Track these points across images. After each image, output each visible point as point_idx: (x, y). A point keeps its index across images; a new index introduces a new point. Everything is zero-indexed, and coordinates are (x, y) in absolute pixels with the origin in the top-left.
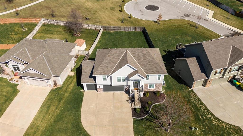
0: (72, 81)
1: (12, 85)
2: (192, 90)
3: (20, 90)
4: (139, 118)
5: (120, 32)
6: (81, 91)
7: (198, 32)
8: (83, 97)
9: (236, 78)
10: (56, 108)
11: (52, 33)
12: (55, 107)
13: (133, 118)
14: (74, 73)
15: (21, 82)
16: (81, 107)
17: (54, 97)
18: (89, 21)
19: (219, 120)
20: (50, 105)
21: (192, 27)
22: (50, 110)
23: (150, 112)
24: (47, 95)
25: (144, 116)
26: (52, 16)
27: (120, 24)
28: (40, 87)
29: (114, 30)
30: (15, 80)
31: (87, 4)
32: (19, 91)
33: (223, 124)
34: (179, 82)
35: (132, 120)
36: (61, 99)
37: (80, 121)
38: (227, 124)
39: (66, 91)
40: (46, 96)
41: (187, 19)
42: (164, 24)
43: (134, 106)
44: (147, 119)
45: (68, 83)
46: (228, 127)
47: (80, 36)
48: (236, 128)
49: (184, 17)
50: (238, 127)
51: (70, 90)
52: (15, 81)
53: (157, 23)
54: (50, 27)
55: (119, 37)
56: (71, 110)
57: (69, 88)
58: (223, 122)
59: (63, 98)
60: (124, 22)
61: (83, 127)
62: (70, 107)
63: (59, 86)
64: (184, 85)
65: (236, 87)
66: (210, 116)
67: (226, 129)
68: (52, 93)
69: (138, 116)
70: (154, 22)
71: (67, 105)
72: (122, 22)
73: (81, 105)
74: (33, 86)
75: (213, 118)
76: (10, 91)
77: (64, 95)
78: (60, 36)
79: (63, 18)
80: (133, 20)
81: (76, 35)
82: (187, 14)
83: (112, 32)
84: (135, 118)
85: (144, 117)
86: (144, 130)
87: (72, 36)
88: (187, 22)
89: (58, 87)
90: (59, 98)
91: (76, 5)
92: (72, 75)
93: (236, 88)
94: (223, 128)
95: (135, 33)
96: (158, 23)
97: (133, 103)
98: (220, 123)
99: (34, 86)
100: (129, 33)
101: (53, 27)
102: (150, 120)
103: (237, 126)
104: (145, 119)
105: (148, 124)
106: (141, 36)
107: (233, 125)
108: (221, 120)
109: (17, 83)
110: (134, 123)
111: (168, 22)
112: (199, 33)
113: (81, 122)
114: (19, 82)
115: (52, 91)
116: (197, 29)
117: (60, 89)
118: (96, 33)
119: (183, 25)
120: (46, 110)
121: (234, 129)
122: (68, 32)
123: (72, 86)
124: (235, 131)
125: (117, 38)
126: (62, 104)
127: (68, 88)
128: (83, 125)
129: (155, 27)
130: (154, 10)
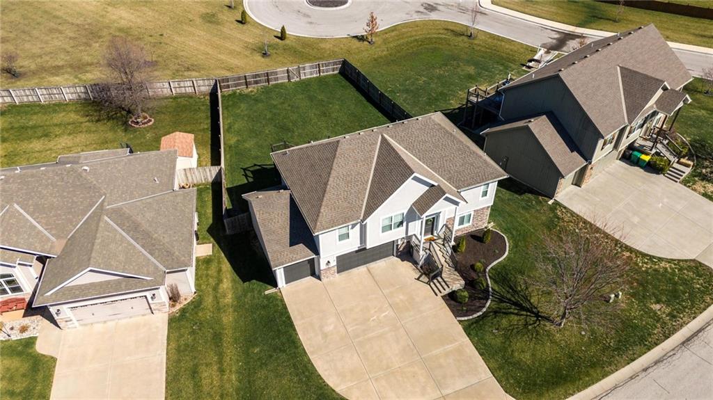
0: (220, 271)
1: (11, 346)
2: (557, 203)
3: (53, 355)
4: (475, 316)
5: (276, 86)
6: (267, 292)
7: (479, 48)
8: (286, 308)
9: (636, 145)
10: (222, 371)
11: (46, 135)
12: (215, 368)
13: (458, 321)
14: (211, 245)
15: (39, 328)
16: (299, 339)
17: (195, 339)
18: (155, 70)
19: (651, 257)
20: (196, 366)
21: (461, 38)
22: (204, 382)
23: (492, 289)
24: (166, 338)
25: (484, 307)
26: (9, 75)
27: (263, 63)
28: (123, 322)
29: (256, 82)
30: (12, 329)
31: (114, 14)
32: (54, 360)
33: (663, 264)
34: (513, 192)
35: (460, 328)
36: (217, 338)
37: (320, 381)
38: (670, 261)
39: (219, 309)
40: (166, 344)
41: (434, 16)
42: (385, 41)
43: (446, 287)
44: (496, 312)
45: (212, 282)
46: (676, 268)
47: (151, 123)
48: (693, 264)
49: (426, 14)
50: (694, 261)
51: (229, 299)
52: (14, 331)
53: (366, 43)
54: (26, 113)
55: (283, 103)
56: (273, 358)
57: (224, 296)
58: (660, 259)
59: (221, 331)
60: (269, 55)
61: (338, 394)
62: (260, 351)
63: (189, 301)
64: (530, 195)
65: (641, 167)
66: (628, 254)
67: (673, 274)
68: (179, 329)
69: (467, 311)
70: (355, 41)
71: (248, 349)
72: (265, 55)
73: (297, 334)
74: (96, 326)
75: (637, 257)
76: (17, 370)
77: (219, 321)
78: (81, 138)
79: (57, 75)
80: (294, 44)
81: (137, 123)
82: (429, 5)
83: (252, 91)
84: (463, 319)
85: (484, 310)
86: (504, 343)
87: (126, 130)
88: (440, 27)
89: (186, 303)
90: (209, 336)
91: (78, 25)
92: (209, 254)
93: (642, 170)
94: (668, 272)
95: (321, 81)
96: (370, 42)
97: (438, 281)
98: (655, 263)
99: (101, 325)
100: (306, 84)
101: (35, 113)
102: (504, 311)
103: (691, 260)
104: (490, 312)
105: (505, 322)
106: (343, 87)
107: (683, 261)
108: (654, 257)
109: (26, 335)
110: (469, 334)
111: (393, 34)
112: (483, 49)
113: (324, 382)
114: (32, 328)
115: (173, 322)
116: (476, 42)
117: (195, 307)
118: (203, 105)
119: (435, 36)
120: (191, 386)
121: (689, 268)
122: (104, 119)
123: (227, 288)
124: (694, 273)
125: (276, 105)
126: (231, 352)
127: (218, 295)
128: (337, 390)
129: (365, 54)
130: (336, 6)
